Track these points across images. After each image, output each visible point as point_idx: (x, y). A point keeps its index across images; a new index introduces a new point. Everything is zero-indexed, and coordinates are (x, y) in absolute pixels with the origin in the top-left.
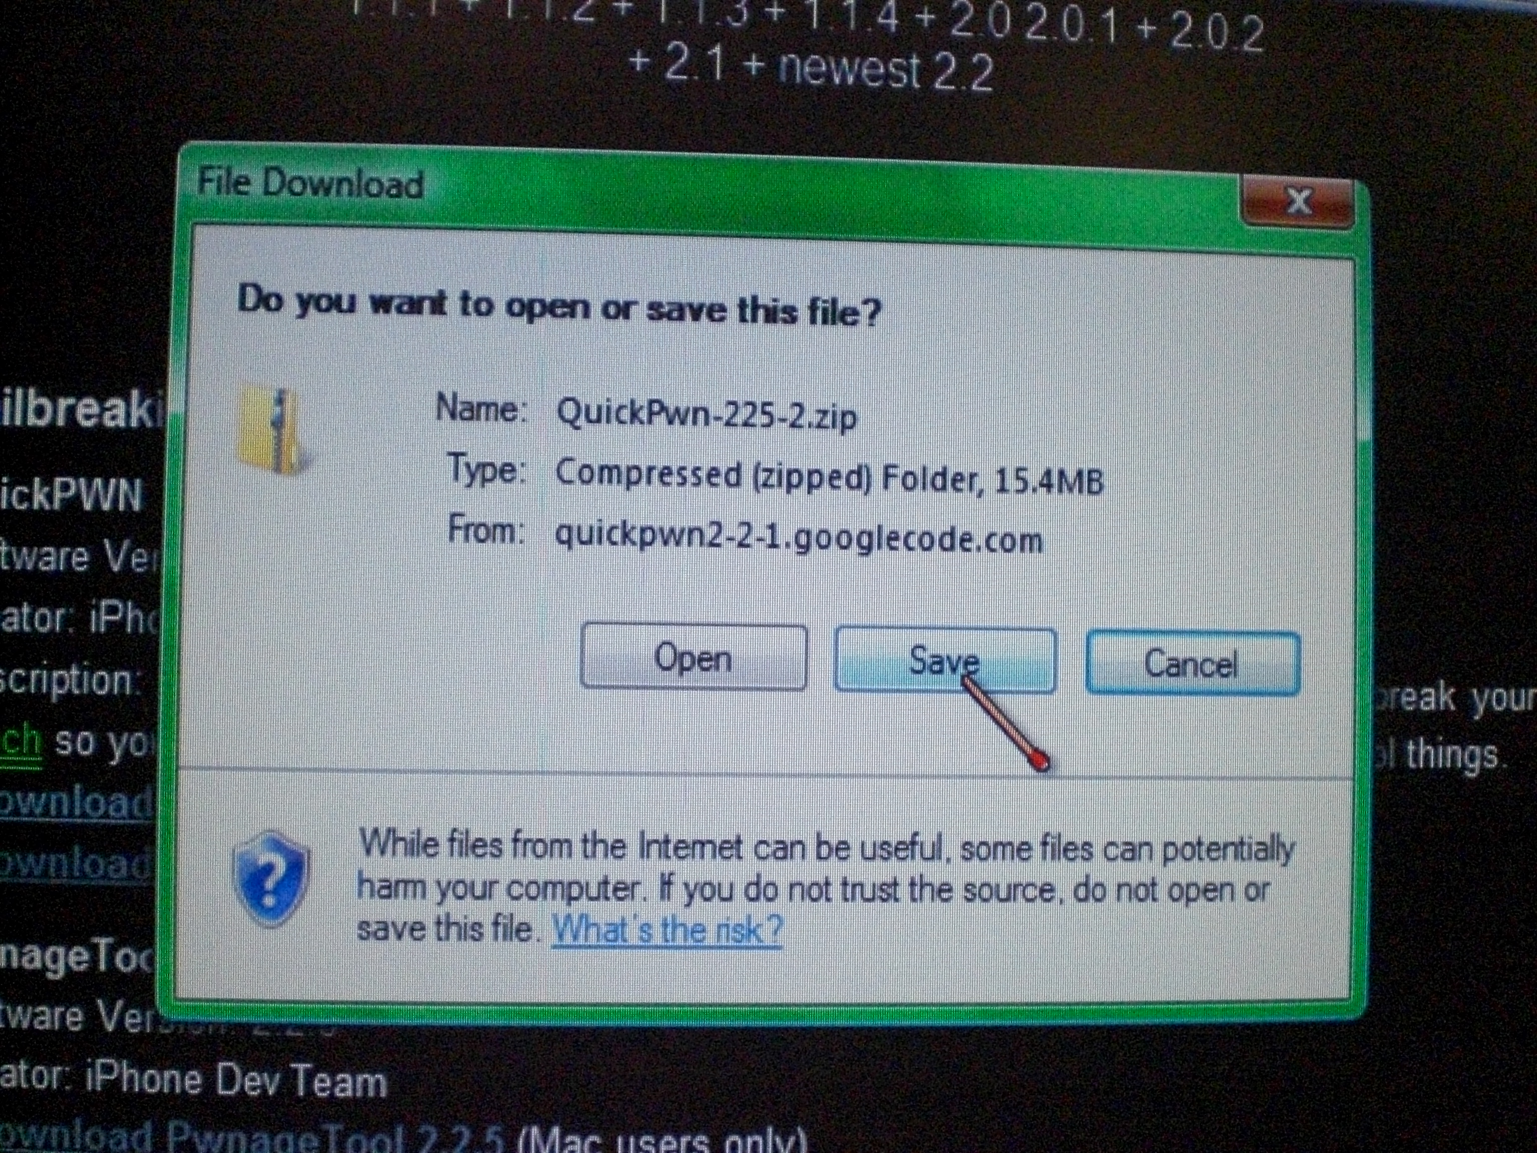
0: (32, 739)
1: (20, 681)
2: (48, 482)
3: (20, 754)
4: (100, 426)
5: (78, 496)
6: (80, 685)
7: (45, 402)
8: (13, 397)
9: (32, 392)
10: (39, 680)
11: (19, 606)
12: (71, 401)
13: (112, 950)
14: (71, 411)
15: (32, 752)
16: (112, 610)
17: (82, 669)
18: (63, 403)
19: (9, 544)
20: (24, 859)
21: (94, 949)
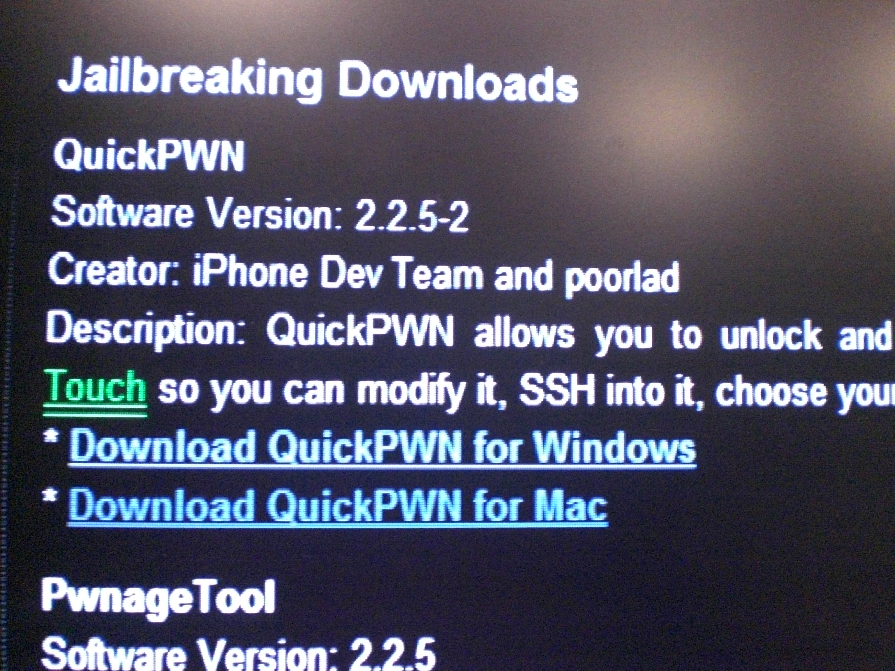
0: (136, 389)
1: (125, 332)
2: (152, 144)
3: (125, 401)
4: (203, 92)
5: (182, 158)
6: (184, 336)
7: (151, 70)
8: (119, 65)
9: (138, 60)
10: (144, 330)
11: (125, 260)
12: (176, 69)
13: (214, 591)
14: (175, 78)
15: (136, 400)
16: (215, 264)
17: (186, 319)
18: (168, 71)
19: (116, 202)
20: (128, 503)
21: (196, 591)
